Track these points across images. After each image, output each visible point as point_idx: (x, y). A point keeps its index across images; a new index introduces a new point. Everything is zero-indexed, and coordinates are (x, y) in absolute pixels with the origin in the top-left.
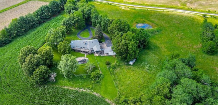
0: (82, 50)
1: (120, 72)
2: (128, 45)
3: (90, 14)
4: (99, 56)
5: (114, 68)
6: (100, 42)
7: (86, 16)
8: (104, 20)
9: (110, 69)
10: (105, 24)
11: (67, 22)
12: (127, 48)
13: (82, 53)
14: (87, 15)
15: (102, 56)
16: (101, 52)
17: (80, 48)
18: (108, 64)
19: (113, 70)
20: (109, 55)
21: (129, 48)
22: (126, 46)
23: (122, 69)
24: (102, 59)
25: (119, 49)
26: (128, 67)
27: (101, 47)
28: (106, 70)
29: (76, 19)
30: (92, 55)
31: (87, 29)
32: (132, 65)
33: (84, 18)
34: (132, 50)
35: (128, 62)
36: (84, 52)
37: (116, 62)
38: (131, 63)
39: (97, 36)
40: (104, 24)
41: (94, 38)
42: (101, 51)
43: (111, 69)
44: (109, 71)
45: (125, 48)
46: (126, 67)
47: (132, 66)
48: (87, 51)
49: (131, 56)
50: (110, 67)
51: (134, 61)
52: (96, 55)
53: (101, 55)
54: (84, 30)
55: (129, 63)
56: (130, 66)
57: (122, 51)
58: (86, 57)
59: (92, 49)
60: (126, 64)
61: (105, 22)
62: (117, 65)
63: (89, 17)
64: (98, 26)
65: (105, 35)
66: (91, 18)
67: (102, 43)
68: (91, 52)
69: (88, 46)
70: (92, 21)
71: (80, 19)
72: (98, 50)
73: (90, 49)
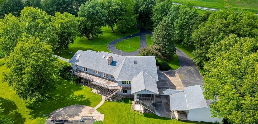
3: (151, 6)
4: (149, 115)
6: (163, 67)
7: (142, 8)
8: (185, 13)
10: (187, 22)
11: (91, 9)
13: (94, 90)
15: (160, 117)
16: (159, 100)
27: (163, 84)
29: (114, 7)
31: (137, 37)
33: (136, 14)
36: (100, 88)
39: (157, 47)
40: (183, 22)
41: (146, 52)
42: (158, 96)
48: (112, 85)
54: (131, 37)
59: (127, 84)
61: (185, 19)
63: (147, 12)
64: (165, 20)
65: (180, 53)
66: (153, 13)
67: (170, 70)
68: (124, 93)
69: (116, 72)
70: (154, 18)
71: (126, 11)
72: (145, 90)
73: (123, 81)
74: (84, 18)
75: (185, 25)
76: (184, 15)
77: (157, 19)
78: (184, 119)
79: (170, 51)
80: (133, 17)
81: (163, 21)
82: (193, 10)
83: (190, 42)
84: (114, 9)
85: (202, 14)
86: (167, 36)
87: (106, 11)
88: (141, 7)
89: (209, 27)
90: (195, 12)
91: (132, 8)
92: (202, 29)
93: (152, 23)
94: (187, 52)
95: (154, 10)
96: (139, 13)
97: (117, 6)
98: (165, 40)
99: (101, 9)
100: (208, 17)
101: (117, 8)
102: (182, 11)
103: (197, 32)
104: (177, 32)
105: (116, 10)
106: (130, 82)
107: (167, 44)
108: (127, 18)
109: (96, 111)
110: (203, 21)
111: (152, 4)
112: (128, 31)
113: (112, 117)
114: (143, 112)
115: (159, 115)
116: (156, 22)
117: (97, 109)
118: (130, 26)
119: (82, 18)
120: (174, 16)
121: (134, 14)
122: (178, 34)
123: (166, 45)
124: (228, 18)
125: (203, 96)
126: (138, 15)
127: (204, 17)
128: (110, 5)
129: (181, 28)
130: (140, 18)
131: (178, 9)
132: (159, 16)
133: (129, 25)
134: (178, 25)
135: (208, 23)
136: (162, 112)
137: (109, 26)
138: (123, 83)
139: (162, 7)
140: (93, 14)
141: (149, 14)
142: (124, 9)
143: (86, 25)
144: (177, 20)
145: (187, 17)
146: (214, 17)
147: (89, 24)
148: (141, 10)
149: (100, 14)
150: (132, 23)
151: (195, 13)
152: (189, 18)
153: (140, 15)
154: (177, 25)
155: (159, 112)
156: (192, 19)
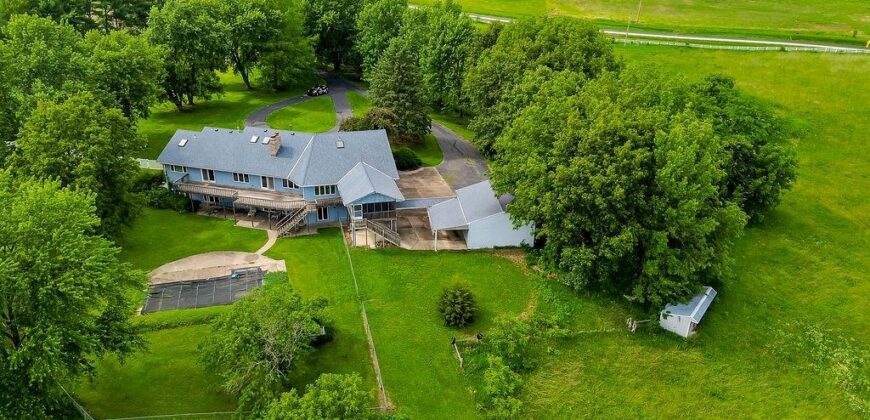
0: (246, 197)
1: (583, 404)
2: (657, 140)
3: (352, 13)
4: (386, 250)
5: (522, 362)
7: (328, 18)
8: (442, 28)
9: (485, 366)
10: (448, 52)
12: (650, 165)
13: (242, 223)
14: (332, 14)
15: (412, 253)
17: (238, 183)
18: (462, 315)
19: (518, 379)
20: (474, 242)
21: (663, 172)
22: (635, 147)
23: (606, 374)
24: (407, 271)
25: (568, 181)
26: (656, 357)
28: (441, 380)
29: (250, 16)
30: (323, 244)
31: (323, 98)
32: (690, 343)
33: (311, 33)
34: (695, 186)
35: (647, 309)
36: (261, 213)
37: (540, 309)
38: (681, 321)
40: (441, 52)
43: (496, 373)
44: (471, 391)
45: (628, 170)
46: (634, 353)
47: (695, 355)
48: (288, 203)
49: (681, 258)
50: (483, 347)
51: (703, 302)
52: (364, 239)
53: (404, 245)
55: (663, 323)
56: (673, 353)
57: (599, 200)
58: (266, 254)
59: (326, 196)
60: (632, 324)
61: (443, 43)
62: (550, 332)
63: (342, 30)
64: (396, 46)
65: (441, 129)
66: (358, 31)
67: (421, 169)
68: (320, 218)
69: (296, 170)
70: (361, 46)
71: (283, 26)
72: (375, 194)
73: (317, 188)
74: (166, 49)
75: (445, 58)
76: (439, 34)
77: (373, 47)
78: (461, 247)
79: (417, 123)
80: (304, 42)
81: (391, 48)
82: (461, 22)
83: (461, 102)
84: (251, 22)
85: (483, 29)
86: (405, 84)
87: (228, 27)
88: (322, 15)
89: (499, 59)
90: (467, 24)
91: (300, 18)
92: (485, 64)
93: (359, 58)
94: (458, 128)
95: (359, 23)
96: (318, 32)
97: (257, 13)
98: (401, 95)
99: (212, 20)
100: (497, 36)
101: (259, 18)
102: (433, 24)
103: (475, 72)
104: (427, 78)
105: (255, 23)
106: (333, 188)
107: (407, 104)
108: (290, 45)
109: (262, 258)
110: (485, 47)
111: (352, 7)
112: (295, 81)
113: (305, 263)
114: (373, 246)
115: (408, 248)
116: (371, 56)
117: (264, 254)
118: (302, 69)
119: (159, 47)
120: (416, 36)
121: (306, 36)
122: (431, 81)
123: (406, 109)
124: (538, 38)
125: (493, 193)
126: (317, 37)
127: (488, 36)
128: (237, 11)
129: (438, 66)
130: (322, 47)
131: (423, 18)
132: (378, 39)
133: (296, 66)
134: (429, 59)
135: (496, 50)
136: (413, 242)
137: (235, 72)
138: (317, 193)
139: (385, 14)
140: (192, 35)
141: (347, 35)
142: (278, 19)
143: (173, 67)
144: (424, 48)
145: (448, 39)
146: (510, 36)
147: (183, 64)
148: (323, 23)
149: (214, 34)
150: (303, 58)
151: (466, 26)
152: (454, 40)
153: (321, 38)
154: (426, 61)
155: (408, 243)
156: (460, 41)
